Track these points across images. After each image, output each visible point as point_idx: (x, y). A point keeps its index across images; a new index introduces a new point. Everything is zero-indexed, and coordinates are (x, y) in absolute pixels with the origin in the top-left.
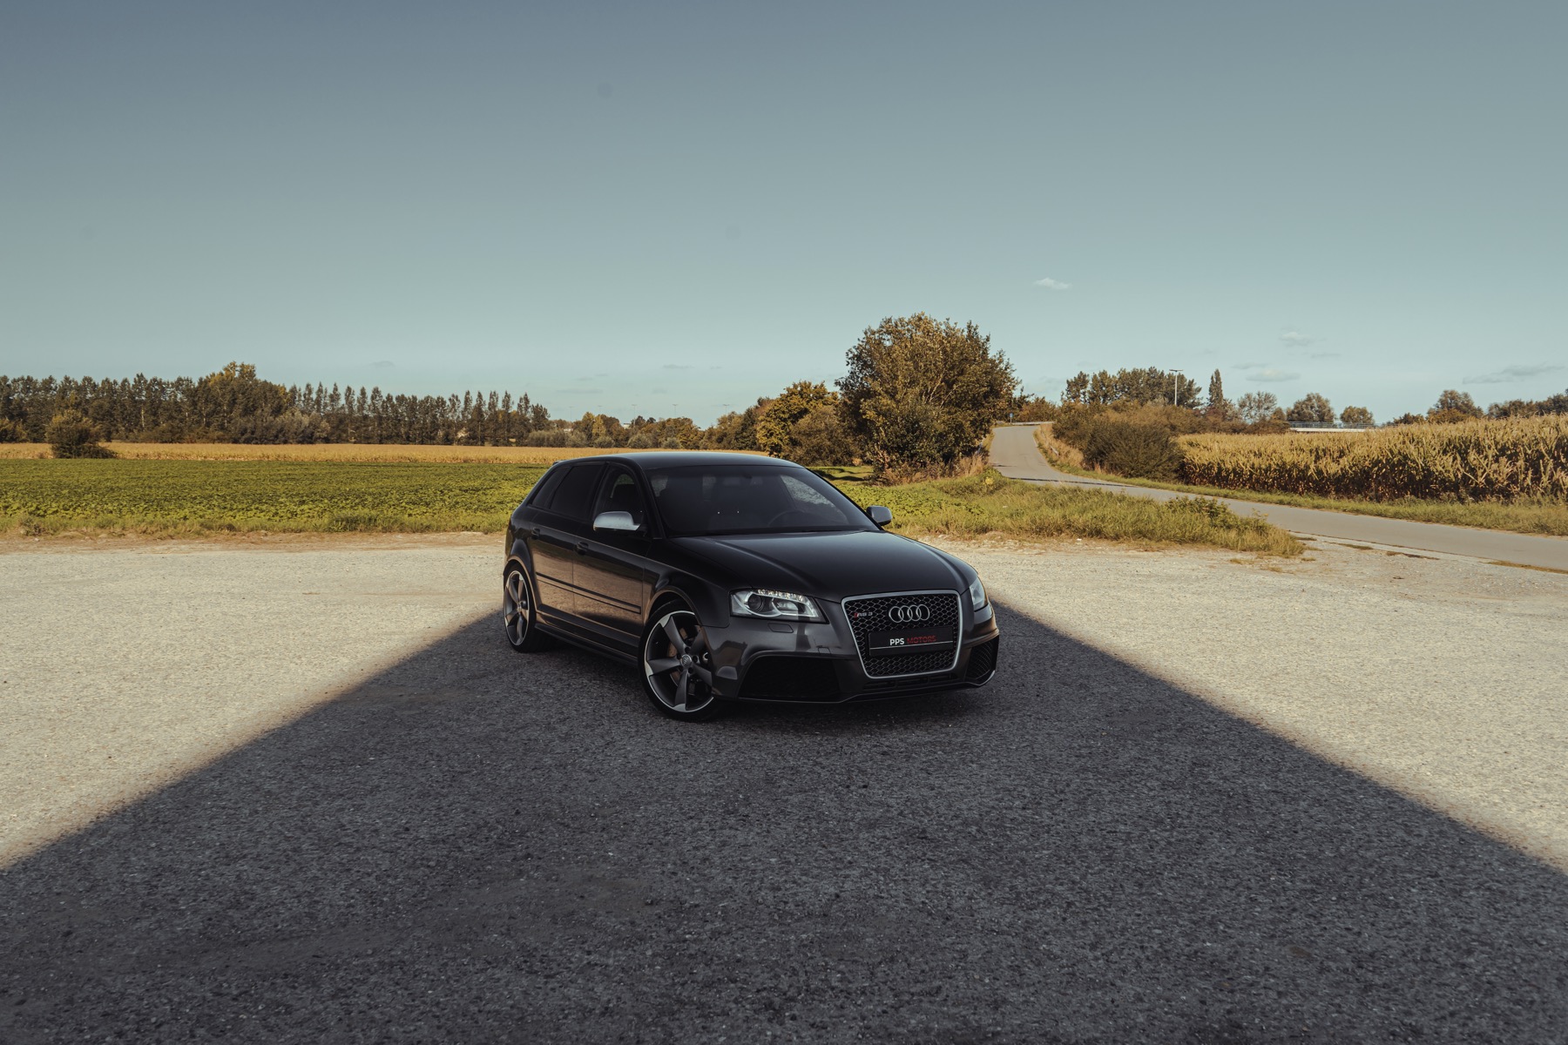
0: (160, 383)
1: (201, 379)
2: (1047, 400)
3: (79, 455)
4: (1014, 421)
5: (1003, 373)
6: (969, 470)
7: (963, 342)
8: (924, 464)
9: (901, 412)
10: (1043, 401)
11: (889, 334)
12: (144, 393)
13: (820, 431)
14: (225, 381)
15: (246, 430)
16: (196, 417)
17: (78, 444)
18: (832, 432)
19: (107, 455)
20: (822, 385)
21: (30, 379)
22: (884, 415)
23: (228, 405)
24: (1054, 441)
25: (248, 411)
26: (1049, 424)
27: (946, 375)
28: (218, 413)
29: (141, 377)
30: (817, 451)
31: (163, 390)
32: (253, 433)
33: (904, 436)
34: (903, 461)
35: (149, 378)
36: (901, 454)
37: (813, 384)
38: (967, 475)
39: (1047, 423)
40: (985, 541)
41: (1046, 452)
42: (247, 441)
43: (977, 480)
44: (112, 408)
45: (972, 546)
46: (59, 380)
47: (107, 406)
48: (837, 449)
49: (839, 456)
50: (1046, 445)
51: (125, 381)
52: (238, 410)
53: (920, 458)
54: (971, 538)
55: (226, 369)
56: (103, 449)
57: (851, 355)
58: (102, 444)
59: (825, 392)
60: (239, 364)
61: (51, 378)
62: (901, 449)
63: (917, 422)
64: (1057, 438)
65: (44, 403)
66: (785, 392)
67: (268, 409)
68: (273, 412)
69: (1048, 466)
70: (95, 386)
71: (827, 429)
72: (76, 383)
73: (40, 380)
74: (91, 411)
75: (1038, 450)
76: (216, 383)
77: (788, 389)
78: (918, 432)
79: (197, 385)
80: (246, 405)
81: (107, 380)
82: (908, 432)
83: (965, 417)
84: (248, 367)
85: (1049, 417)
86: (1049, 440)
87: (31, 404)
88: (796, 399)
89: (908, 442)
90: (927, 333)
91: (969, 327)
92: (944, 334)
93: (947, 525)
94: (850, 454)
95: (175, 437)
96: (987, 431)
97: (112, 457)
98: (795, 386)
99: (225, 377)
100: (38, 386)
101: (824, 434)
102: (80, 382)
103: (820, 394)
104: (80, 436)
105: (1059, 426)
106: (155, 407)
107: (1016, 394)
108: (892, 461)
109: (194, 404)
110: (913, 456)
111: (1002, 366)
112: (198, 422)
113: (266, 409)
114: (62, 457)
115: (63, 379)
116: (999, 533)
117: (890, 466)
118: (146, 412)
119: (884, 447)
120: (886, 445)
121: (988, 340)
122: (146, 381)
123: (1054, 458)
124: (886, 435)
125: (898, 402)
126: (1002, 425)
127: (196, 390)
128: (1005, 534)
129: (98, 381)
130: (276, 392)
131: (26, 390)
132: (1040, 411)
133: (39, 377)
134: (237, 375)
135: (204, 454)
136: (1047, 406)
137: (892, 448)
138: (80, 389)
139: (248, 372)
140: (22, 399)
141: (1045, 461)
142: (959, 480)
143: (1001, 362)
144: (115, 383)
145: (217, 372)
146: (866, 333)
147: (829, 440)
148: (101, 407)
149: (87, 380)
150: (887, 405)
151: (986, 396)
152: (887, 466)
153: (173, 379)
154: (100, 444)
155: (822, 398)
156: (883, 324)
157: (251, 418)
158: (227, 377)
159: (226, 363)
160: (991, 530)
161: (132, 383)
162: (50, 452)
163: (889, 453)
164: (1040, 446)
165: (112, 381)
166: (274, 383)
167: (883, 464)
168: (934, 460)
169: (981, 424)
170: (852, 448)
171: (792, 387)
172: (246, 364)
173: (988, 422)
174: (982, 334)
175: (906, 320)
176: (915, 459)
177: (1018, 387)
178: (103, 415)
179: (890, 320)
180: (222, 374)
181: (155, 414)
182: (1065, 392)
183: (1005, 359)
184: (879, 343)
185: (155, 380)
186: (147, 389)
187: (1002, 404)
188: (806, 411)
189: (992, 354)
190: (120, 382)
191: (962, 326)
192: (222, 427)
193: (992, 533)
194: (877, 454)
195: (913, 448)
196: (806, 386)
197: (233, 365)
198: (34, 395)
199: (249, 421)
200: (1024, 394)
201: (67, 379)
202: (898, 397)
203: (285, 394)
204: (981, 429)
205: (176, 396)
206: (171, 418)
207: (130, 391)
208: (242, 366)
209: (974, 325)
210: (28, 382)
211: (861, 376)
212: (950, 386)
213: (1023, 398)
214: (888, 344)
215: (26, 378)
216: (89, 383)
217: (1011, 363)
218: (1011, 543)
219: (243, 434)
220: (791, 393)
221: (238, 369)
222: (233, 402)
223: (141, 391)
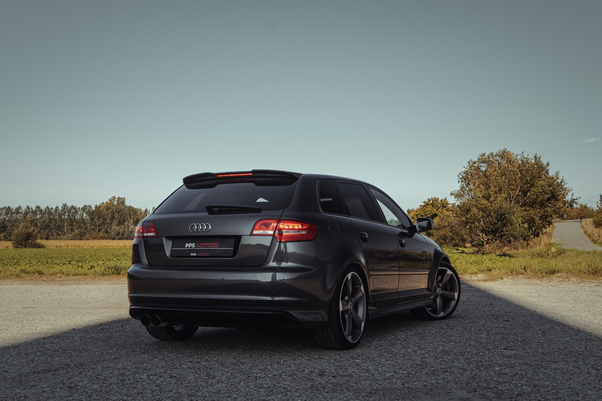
0: (75, 208)
1: (96, 206)
2: (588, 206)
3: (26, 247)
4: (567, 219)
5: (560, 185)
6: (540, 244)
7: (533, 166)
8: (510, 241)
9: (494, 209)
10: (585, 207)
11: (484, 163)
12: (67, 214)
13: (445, 227)
14: (108, 206)
15: (119, 233)
16: (93, 227)
17: (25, 241)
18: (452, 227)
19: (40, 246)
20: (445, 199)
21: (9, 208)
22: (483, 211)
23: (110, 219)
24: (595, 229)
25: (121, 223)
26: (589, 221)
27: (521, 187)
28: (106, 223)
29: (65, 205)
30: (443, 239)
31: (76, 212)
32: (123, 235)
33: (495, 224)
34: (496, 240)
35: (69, 205)
36: (494, 235)
37: (440, 199)
38: (538, 248)
39: (589, 219)
40: (555, 279)
41: (589, 236)
42: (120, 239)
43: (545, 249)
44: (50, 222)
45: (545, 281)
46: (24, 208)
47: (47, 221)
48: (456, 237)
49: (457, 242)
50: (589, 232)
51: (57, 207)
52: (115, 222)
53: (507, 238)
54: (543, 277)
55: (110, 200)
56: (38, 243)
57: (461, 177)
58: (38, 241)
59: (447, 204)
60: (117, 197)
61: (19, 207)
62: (494, 232)
63: (504, 214)
64: (597, 227)
65: (17, 220)
66: (423, 204)
67: (131, 221)
68: (134, 223)
69: (592, 244)
70: (41, 210)
71: (449, 225)
72: (32, 209)
73: (14, 208)
74: (39, 225)
75: (584, 235)
76: (104, 208)
77: (424, 202)
78: (504, 221)
79: (94, 209)
80: (120, 219)
81: (48, 207)
82: (498, 221)
83: (535, 213)
84: (122, 198)
85: (590, 216)
86: (591, 228)
87: (9, 221)
88: (429, 208)
89: (498, 228)
90: (510, 161)
91: (535, 157)
92: (520, 162)
93: (525, 269)
94: (464, 241)
95: (81, 237)
96: (550, 223)
97: (43, 247)
98: (429, 200)
99: (109, 204)
100: (13, 211)
101: (447, 229)
102: (34, 209)
103: (444, 204)
104: (27, 236)
105: (597, 220)
106: (72, 222)
107: (568, 198)
108: (488, 239)
109: (92, 219)
110: (502, 236)
111: (559, 181)
112: (94, 229)
113: (130, 222)
114: (17, 247)
115: (26, 207)
116: (564, 275)
117: (487, 243)
118: (67, 224)
119: (483, 231)
120: (484, 230)
121: (548, 165)
122: (68, 207)
123: (596, 239)
124: (484, 223)
125: (491, 202)
126: (559, 222)
127: (93, 212)
128: (569, 275)
129: (43, 207)
130: (136, 212)
131: (7, 214)
132: (583, 213)
133: (14, 207)
134: (116, 203)
135: (91, 245)
136: (588, 209)
137: (488, 231)
138: (35, 213)
139: (121, 201)
140: (5, 219)
141: (590, 241)
142: (533, 250)
143: (557, 179)
144: (52, 209)
145: (105, 202)
146: (469, 163)
147: (451, 232)
148: (44, 222)
149: (38, 207)
150: (485, 204)
151: (549, 199)
152: (485, 243)
153: (81, 206)
154: (37, 241)
155: (445, 207)
156: (480, 158)
157: (123, 227)
158: (110, 204)
159: (110, 197)
160: (558, 272)
161: (61, 208)
162: (11, 245)
163: (486, 235)
164: (586, 232)
165: (50, 208)
166: (135, 207)
167: (483, 242)
168: (516, 238)
169: (546, 218)
170: (465, 237)
171: (427, 201)
172: (121, 197)
173: (551, 216)
174: (544, 161)
175: (495, 154)
176: (503, 237)
177: (570, 194)
178: (45, 227)
179: (484, 155)
180: (107, 203)
181: (72, 225)
182: (599, 202)
183: (560, 177)
184: (478, 168)
185: (72, 207)
186: (68, 212)
187: (560, 204)
188: (436, 215)
189: (551, 173)
190: (54, 208)
191: (532, 156)
192: (107, 232)
193: (559, 274)
194: (479, 235)
195: (502, 231)
196: (436, 200)
197: (114, 198)
198: (11, 216)
199: (121, 228)
200: (574, 198)
201: (28, 207)
202: (491, 199)
203: (141, 213)
204: (546, 221)
205: (83, 216)
206: (80, 227)
207: (59, 213)
208: (119, 198)
209: (538, 156)
210: (8, 209)
211: (467, 189)
212: (525, 194)
213: (573, 201)
214: (483, 169)
215: (7, 207)
216: (39, 209)
217: (564, 179)
218: (574, 279)
219: (117, 236)
220: (427, 204)
221: (116, 200)
222: (113, 218)
223: (65, 213)
